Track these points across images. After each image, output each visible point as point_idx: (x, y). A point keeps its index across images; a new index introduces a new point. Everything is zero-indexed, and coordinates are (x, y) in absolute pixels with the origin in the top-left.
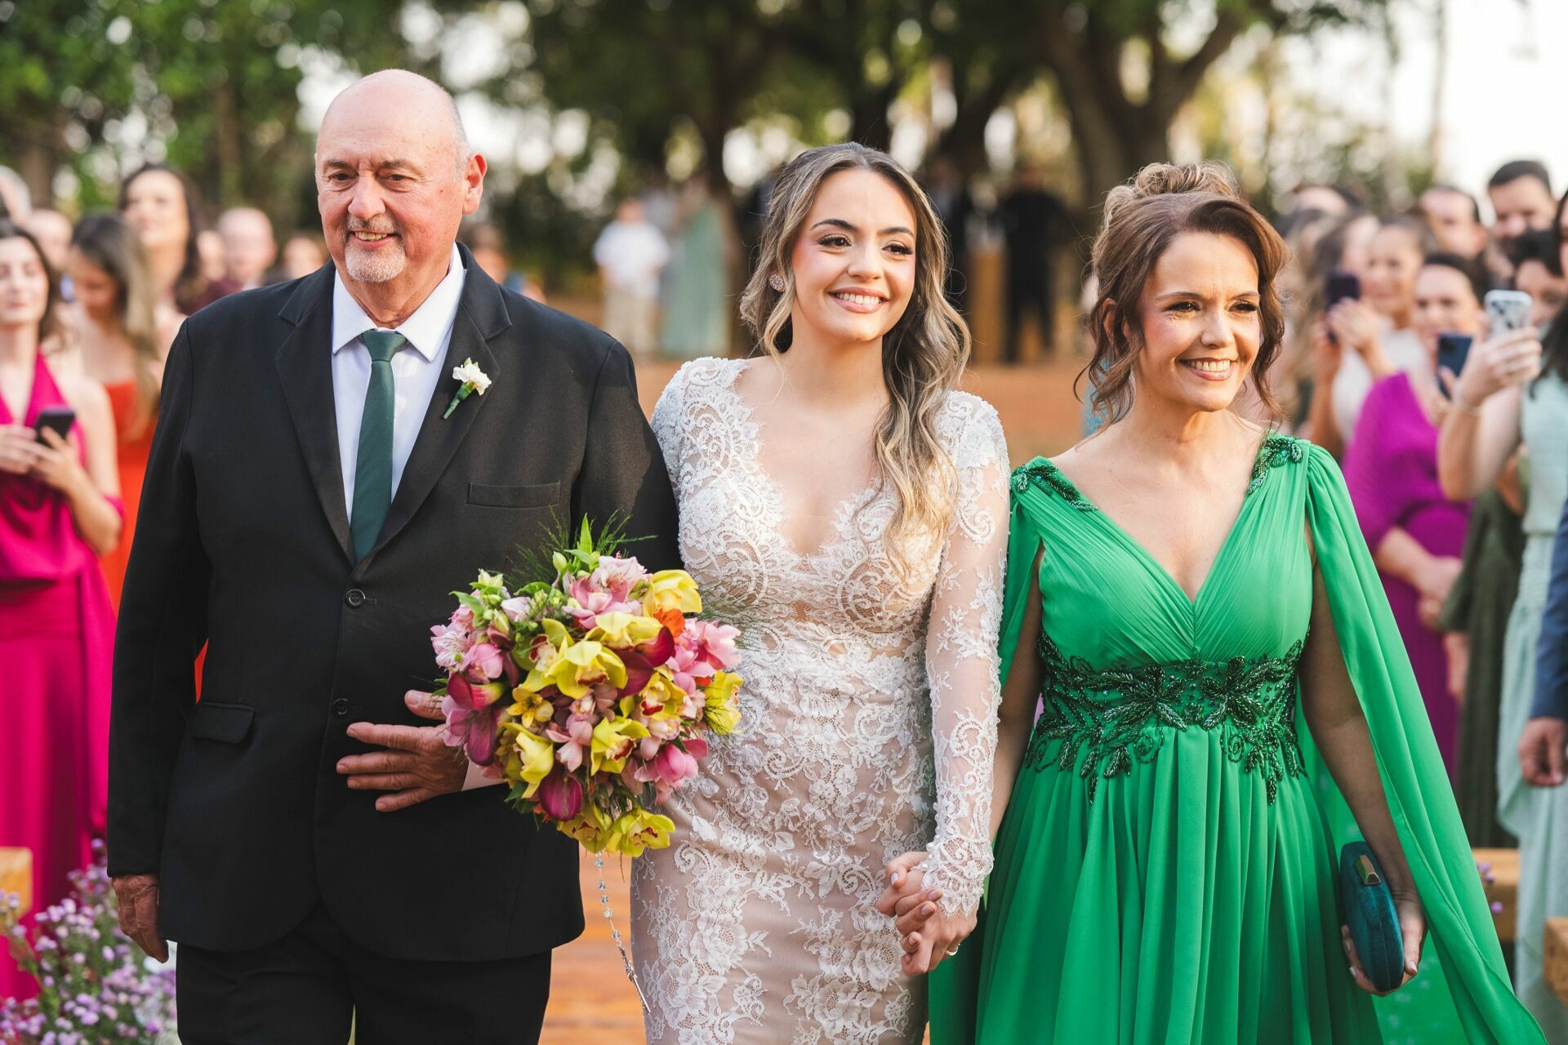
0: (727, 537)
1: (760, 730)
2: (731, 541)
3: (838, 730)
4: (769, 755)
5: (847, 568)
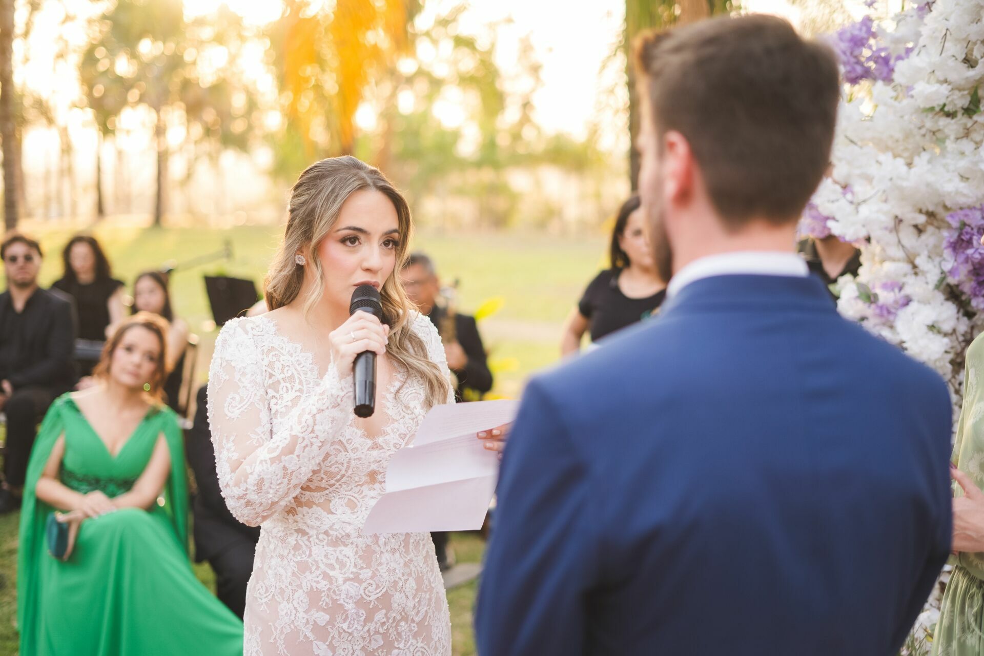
1: (355, 570)
3: (402, 555)
4: (364, 585)
5: (403, 439)
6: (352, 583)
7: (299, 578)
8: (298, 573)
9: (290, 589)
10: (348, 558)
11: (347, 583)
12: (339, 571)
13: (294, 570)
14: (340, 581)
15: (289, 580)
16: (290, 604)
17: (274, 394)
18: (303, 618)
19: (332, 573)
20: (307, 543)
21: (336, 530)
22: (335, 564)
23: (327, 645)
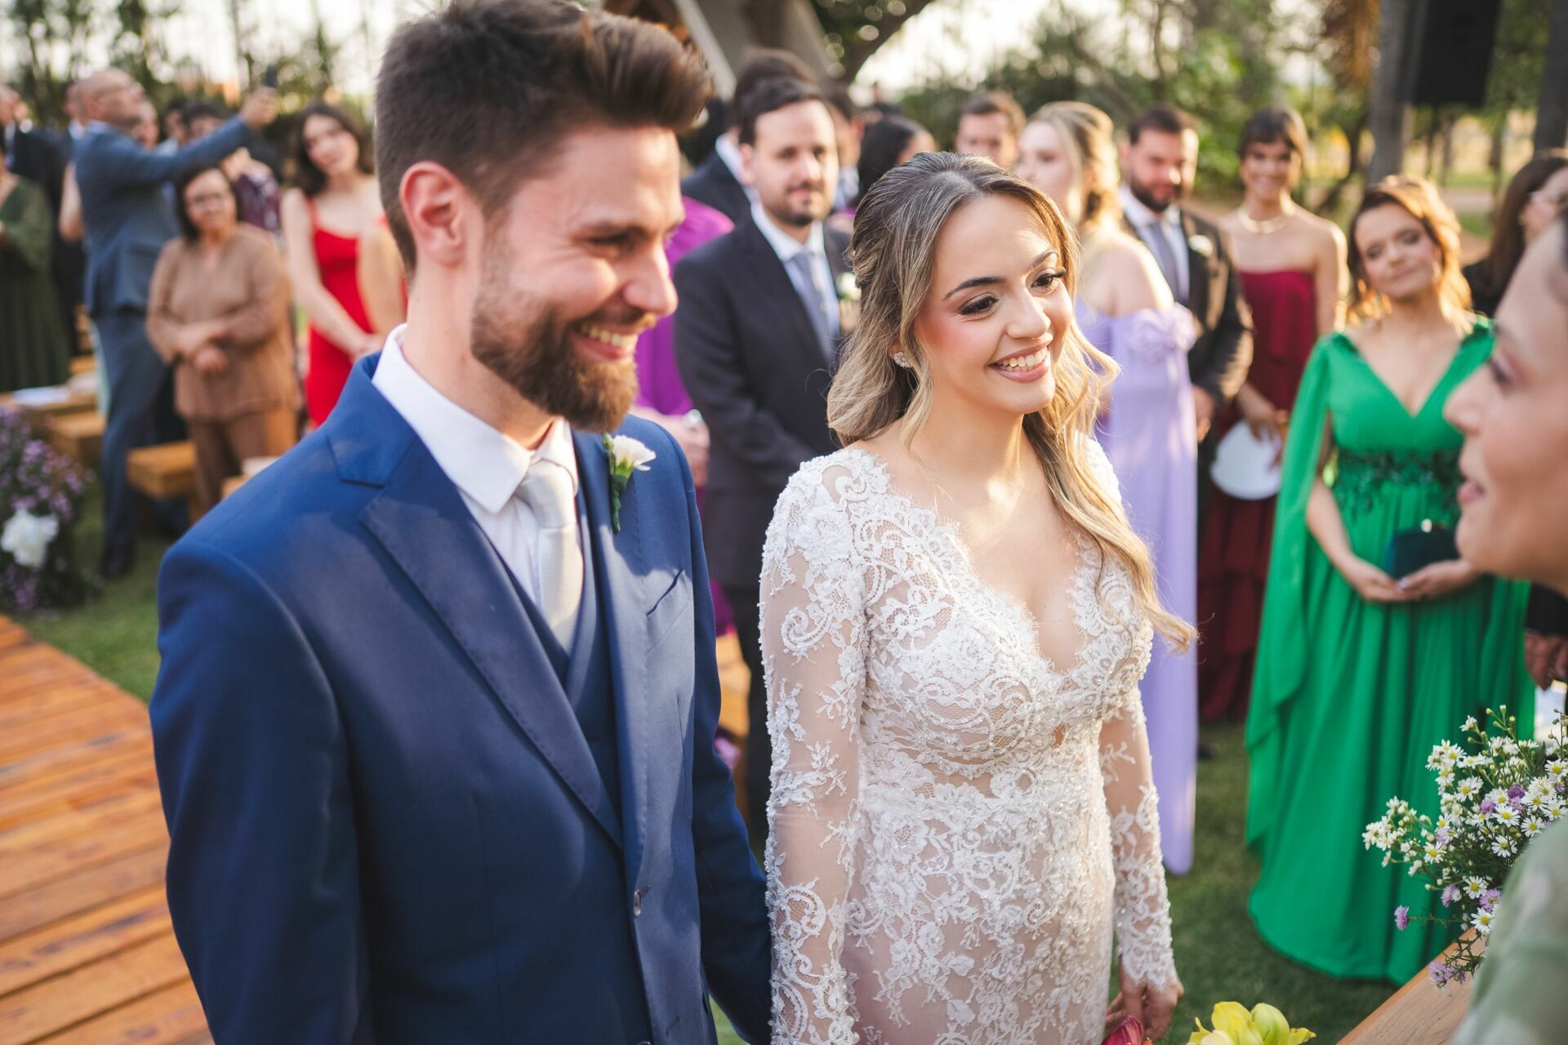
0: (1001, 685)
1: (1018, 886)
2: (1006, 687)
4: (1029, 907)
5: (1107, 668)
6: (1013, 906)
7: (929, 903)
8: (928, 895)
9: (912, 919)
10: (1010, 867)
11: (1006, 907)
12: (996, 890)
13: (920, 890)
14: (996, 905)
15: (911, 905)
16: (912, 944)
17: (900, 605)
18: (934, 966)
19: (984, 894)
20: (946, 845)
21: (997, 825)
22: (990, 880)
23: (969, 1004)
